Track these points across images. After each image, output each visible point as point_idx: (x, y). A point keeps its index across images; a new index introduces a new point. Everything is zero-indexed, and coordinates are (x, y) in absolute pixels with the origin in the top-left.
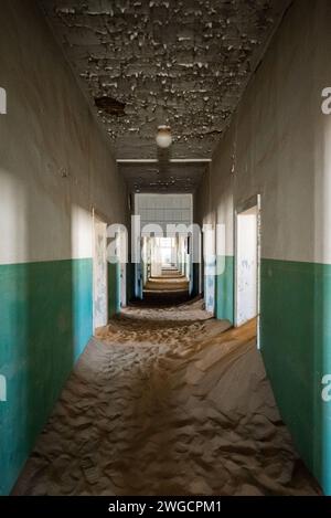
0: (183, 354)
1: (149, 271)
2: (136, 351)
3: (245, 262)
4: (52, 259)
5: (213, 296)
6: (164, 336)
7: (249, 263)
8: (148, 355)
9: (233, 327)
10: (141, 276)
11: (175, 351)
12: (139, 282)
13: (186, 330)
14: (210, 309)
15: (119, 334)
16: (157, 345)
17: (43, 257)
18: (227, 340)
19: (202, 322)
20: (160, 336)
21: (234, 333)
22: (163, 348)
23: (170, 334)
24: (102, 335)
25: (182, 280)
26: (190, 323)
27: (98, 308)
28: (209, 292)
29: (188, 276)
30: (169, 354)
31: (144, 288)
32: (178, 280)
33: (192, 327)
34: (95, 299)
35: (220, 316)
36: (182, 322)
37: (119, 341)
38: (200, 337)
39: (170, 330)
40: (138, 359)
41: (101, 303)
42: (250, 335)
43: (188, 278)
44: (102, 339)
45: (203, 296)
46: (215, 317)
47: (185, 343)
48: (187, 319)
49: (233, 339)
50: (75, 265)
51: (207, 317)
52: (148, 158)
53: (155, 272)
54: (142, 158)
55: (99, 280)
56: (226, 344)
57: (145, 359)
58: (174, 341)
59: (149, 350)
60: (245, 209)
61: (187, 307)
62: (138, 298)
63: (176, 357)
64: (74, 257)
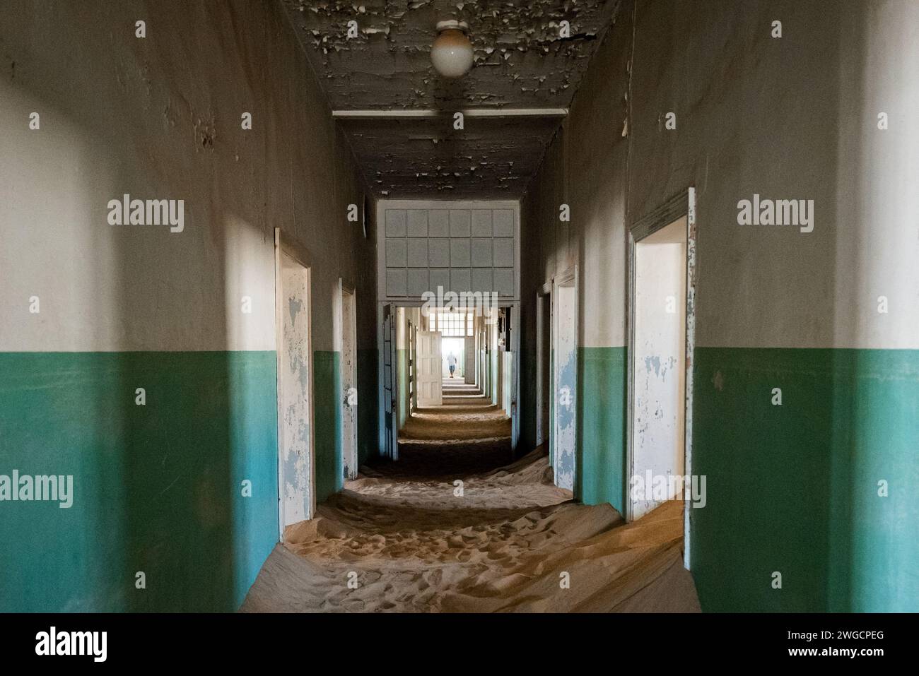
0: (501, 584)
1: (411, 395)
2: (387, 578)
3: (654, 362)
4: (179, 347)
5: (571, 449)
6: (452, 545)
7: (664, 360)
8: (415, 586)
9: (622, 521)
10: (394, 404)
11: (481, 578)
12: (389, 417)
13: (507, 531)
14: (565, 481)
15: (343, 541)
16: (437, 565)
17: (158, 341)
18: (606, 552)
19: (544, 511)
20: (443, 543)
21: (626, 534)
22: (452, 572)
23: (466, 539)
24: (303, 542)
25: (494, 416)
26: (516, 513)
27: (291, 477)
28: (562, 441)
29: (507, 406)
30: (467, 587)
31: (401, 434)
32: (482, 417)
33: (520, 523)
34: (284, 455)
35: (588, 497)
36: (494, 511)
37: (344, 556)
38: (542, 546)
39: (468, 531)
40: (390, 597)
41: (298, 465)
42: (666, 537)
43: (507, 411)
44: (305, 552)
45: (545, 449)
46: (577, 499)
47: (505, 561)
48: (508, 505)
49: (625, 549)
50: (235, 367)
51: (557, 500)
52: (411, 107)
53: (427, 397)
54: (396, 106)
55: (292, 409)
56: (606, 560)
57: (409, 599)
58: (477, 556)
59: (417, 577)
60: (654, 228)
61: (509, 477)
62: (387, 458)
63: (484, 591)
64: (234, 346)
